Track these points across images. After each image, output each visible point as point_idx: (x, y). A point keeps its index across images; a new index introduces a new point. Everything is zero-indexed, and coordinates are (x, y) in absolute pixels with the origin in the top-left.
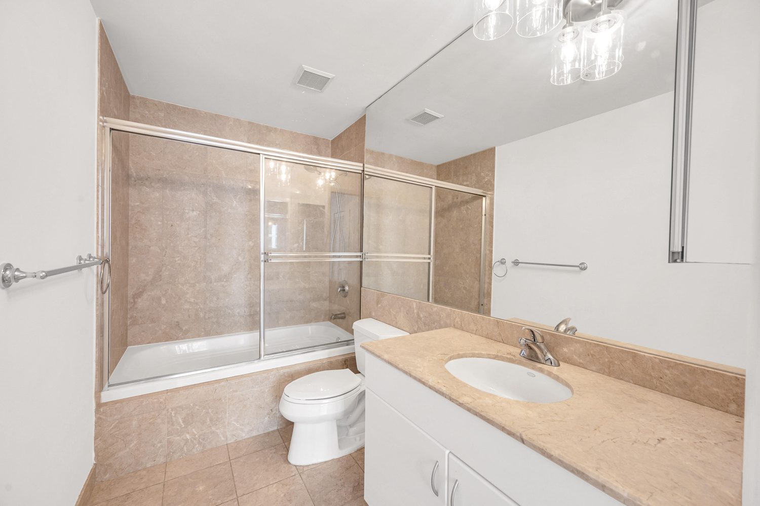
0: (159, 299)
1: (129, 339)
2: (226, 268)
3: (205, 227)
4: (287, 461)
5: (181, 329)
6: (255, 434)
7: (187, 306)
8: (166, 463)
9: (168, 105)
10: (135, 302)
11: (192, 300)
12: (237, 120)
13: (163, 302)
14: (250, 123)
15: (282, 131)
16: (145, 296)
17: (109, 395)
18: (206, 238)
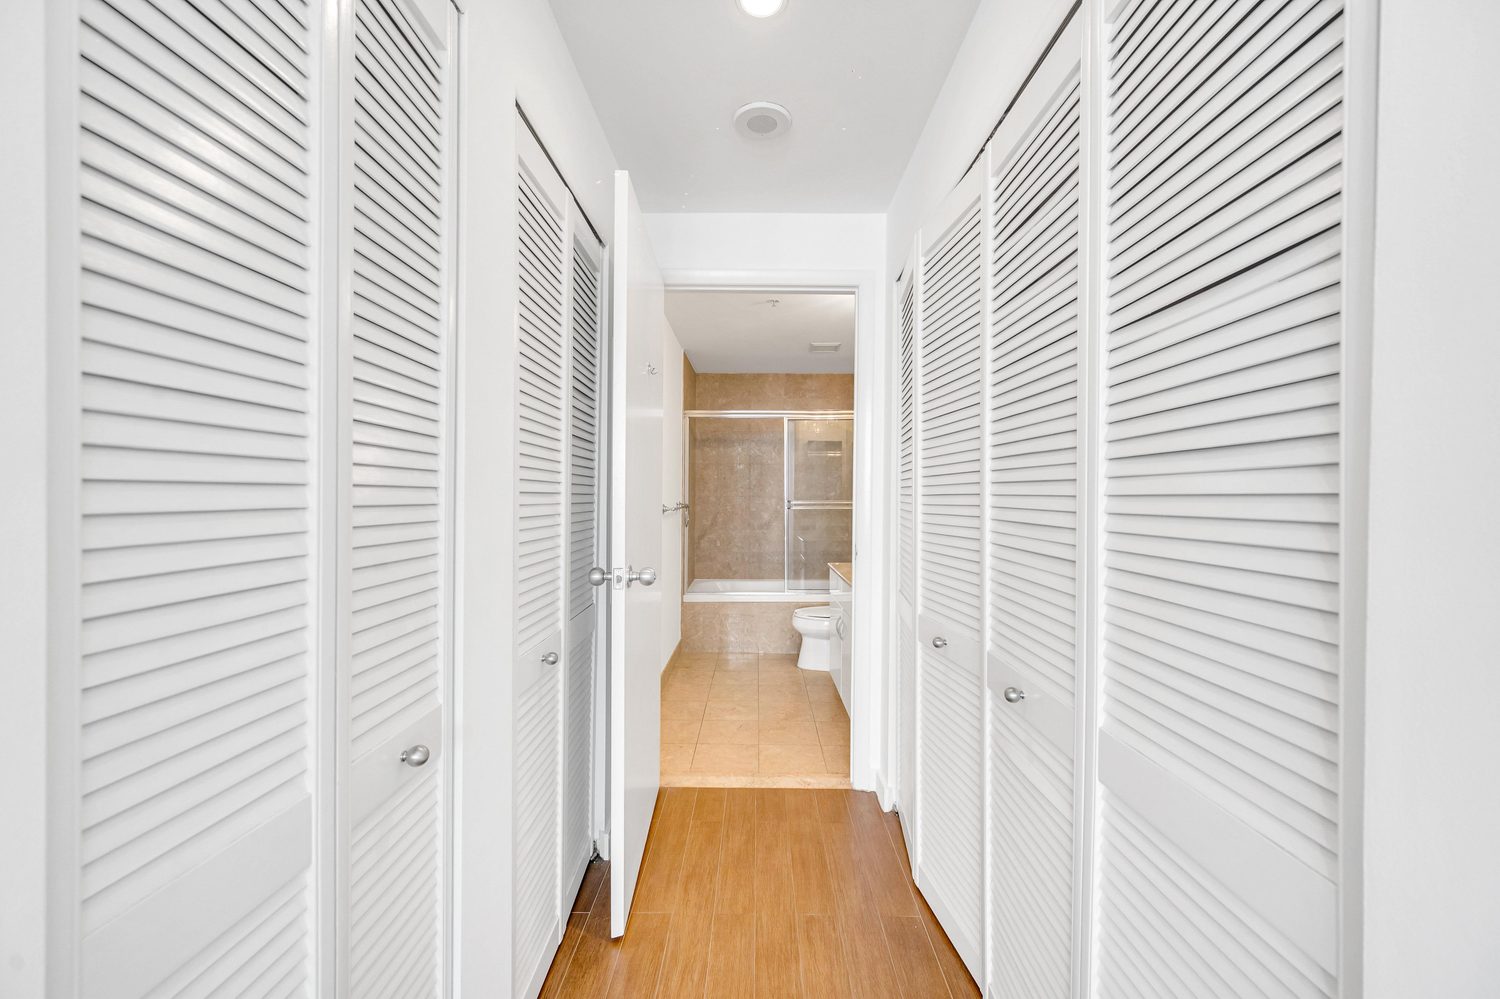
0: (715, 541)
1: (696, 573)
2: (766, 516)
3: (749, 479)
4: (796, 666)
5: (730, 569)
6: (779, 652)
7: (735, 550)
8: (718, 653)
9: (722, 375)
10: (699, 543)
11: (740, 544)
12: (776, 375)
13: (719, 545)
14: (787, 375)
15: (818, 376)
16: (706, 539)
17: (690, 598)
18: (750, 488)
